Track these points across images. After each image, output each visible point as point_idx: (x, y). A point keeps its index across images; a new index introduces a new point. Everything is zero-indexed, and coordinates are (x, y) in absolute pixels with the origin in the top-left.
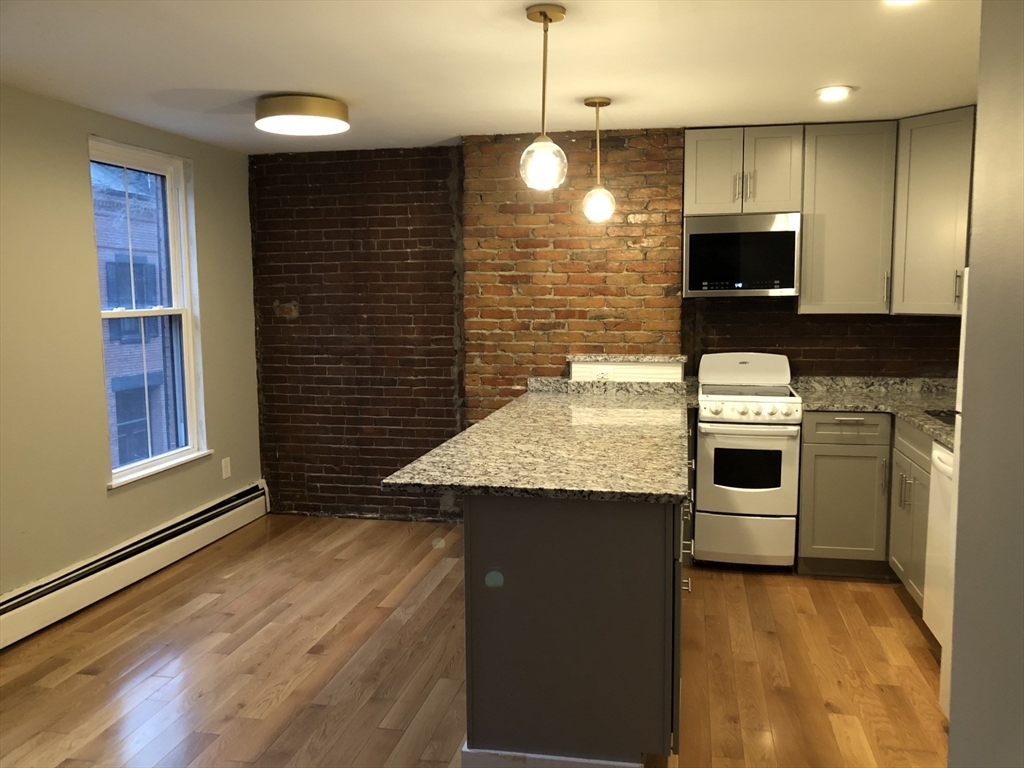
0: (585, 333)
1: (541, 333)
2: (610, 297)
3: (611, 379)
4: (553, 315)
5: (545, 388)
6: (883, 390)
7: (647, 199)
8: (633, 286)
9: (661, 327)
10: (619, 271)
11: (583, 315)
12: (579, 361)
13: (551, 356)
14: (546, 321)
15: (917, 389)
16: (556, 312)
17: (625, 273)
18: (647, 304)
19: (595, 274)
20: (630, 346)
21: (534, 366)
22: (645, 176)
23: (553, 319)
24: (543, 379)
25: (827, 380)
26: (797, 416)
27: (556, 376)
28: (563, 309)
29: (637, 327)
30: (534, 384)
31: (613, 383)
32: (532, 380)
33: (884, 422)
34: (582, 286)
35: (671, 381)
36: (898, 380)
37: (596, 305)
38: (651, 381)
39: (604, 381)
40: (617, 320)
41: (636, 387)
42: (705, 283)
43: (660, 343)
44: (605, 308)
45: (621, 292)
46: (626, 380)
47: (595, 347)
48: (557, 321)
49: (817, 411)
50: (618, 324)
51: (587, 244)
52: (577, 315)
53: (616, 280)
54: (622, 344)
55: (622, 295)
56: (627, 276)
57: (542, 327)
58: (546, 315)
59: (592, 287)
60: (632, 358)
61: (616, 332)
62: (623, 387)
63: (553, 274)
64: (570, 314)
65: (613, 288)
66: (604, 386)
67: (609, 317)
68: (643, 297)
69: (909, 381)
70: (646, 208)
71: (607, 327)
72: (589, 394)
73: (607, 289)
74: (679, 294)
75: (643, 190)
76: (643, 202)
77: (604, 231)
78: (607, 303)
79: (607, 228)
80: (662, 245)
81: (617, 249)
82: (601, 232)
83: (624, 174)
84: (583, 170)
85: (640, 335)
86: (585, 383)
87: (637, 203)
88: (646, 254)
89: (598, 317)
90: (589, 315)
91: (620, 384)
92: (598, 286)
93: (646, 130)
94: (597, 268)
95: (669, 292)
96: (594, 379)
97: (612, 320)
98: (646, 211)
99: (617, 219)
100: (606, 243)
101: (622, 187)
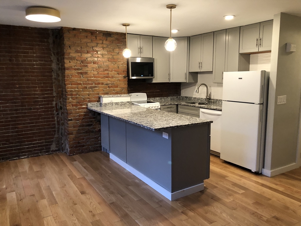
0: (104, 89)
1: (91, 89)
2: (109, 79)
3: (114, 102)
4: (94, 84)
5: (93, 106)
6: (164, 100)
7: (118, 52)
8: (116, 76)
9: (123, 87)
10: (112, 71)
11: (102, 84)
12: (105, 97)
13: (94, 96)
14: (92, 86)
15: (170, 99)
16: (95, 83)
17: (113, 72)
18: (119, 80)
19: (105, 72)
20: (116, 92)
21: (89, 99)
22: (117, 45)
23: (94, 85)
24: (93, 103)
25: (153, 99)
26: (159, 107)
27: (96, 102)
28: (97, 82)
29: (117, 87)
30: (90, 105)
31: (114, 103)
32: (89, 103)
33: (175, 106)
34: (102, 75)
35: (128, 101)
36: (166, 97)
37: (106, 81)
38: (123, 101)
39: (112, 102)
40: (112, 85)
41: (120, 103)
42: (135, 75)
43: (123, 91)
44: (108, 82)
45: (112, 77)
46: (117, 102)
47: (106, 93)
48: (95, 86)
49: (164, 105)
50: (112, 86)
51: (103, 64)
52: (101, 84)
53: (111, 73)
54: (113, 92)
56: (114, 73)
57: (91, 88)
58: (92, 84)
59: (105, 76)
60: (119, 95)
61: (112, 88)
62: (117, 104)
63: (93, 72)
64: (99, 84)
65: (110, 76)
66: (112, 104)
67: (109, 84)
68: (118, 79)
69: (168, 97)
70: (118, 54)
71: (109, 87)
72: (108, 106)
74: (127, 78)
75: (117, 49)
76: (117, 52)
77: (107, 60)
78: (109, 80)
79: (108, 59)
80: (122, 64)
81: (111, 65)
82: (106, 60)
83: (112, 44)
84: (101, 42)
85: (118, 89)
86: (107, 103)
87: (115, 52)
88: (118, 67)
89: (107, 84)
90: (104, 84)
91: (116, 103)
92: (106, 75)
93: (117, 32)
94: (106, 70)
95: (125, 77)
96: (109, 102)
97: (110, 85)
98: (118, 55)
99: (111, 56)
100: (108, 63)
101: (111, 48)
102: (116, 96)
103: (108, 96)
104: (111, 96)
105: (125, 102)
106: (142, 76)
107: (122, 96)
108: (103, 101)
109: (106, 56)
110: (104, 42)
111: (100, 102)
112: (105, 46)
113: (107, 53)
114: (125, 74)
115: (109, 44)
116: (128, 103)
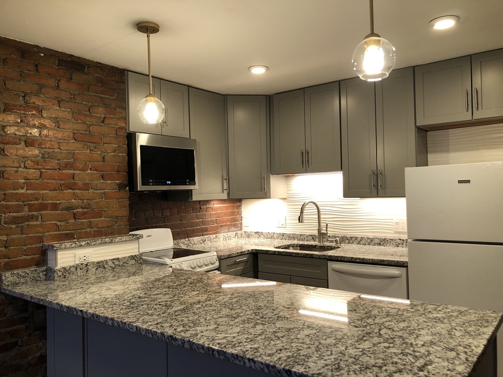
0: (58, 223)
1: (14, 226)
2: (77, 191)
3: (91, 260)
4: (26, 208)
5: (22, 280)
7: (103, 116)
8: (96, 182)
9: (117, 214)
10: (84, 169)
11: (55, 207)
12: (66, 248)
13: (25, 248)
14: (20, 214)
16: (29, 205)
17: (89, 171)
18: (107, 196)
19: (65, 171)
20: (94, 231)
21: (6, 260)
22: (101, 98)
23: (26, 212)
24: (20, 271)
26: (217, 264)
27: (30, 266)
28: (36, 202)
29: (99, 215)
30: (11, 279)
31: (93, 263)
32: (8, 274)
33: (251, 258)
34: (54, 181)
35: (133, 254)
37: (66, 197)
38: (120, 256)
39: (85, 263)
40: (84, 210)
41: (110, 263)
42: (151, 181)
43: (116, 227)
44: (73, 200)
45: (86, 187)
46: (102, 259)
47: (67, 234)
48: (30, 213)
49: (227, 258)
50: (85, 213)
51: (56, 146)
52: (49, 207)
53: (82, 176)
54: (88, 230)
55: (88, 190)
56: (91, 174)
57: (15, 221)
58: (19, 209)
59: (62, 182)
60: (107, 240)
61: (84, 221)
62: (100, 265)
64: (44, 207)
65: (80, 183)
66: (85, 267)
67: (77, 207)
68: (103, 191)
70: (103, 122)
71: (75, 216)
72: (74, 277)
73: (75, 184)
74: (128, 188)
75: (101, 109)
76: (100, 117)
77: (72, 136)
78: (76, 196)
79: (74, 134)
80: (115, 151)
81: (83, 152)
82: (69, 136)
83: (86, 93)
84: (52, 82)
85: (102, 221)
86: (71, 267)
87: (96, 117)
88: (104, 157)
89: (68, 209)
90: (61, 207)
91: (98, 263)
92: (67, 181)
93: (99, 63)
94: (67, 166)
95: (121, 187)
96: (78, 262)
97: (80, 210)
98: (102, 124)
99: (81, 127)
100: (73, 146)
101: (84, 103)
102: (100, 242)
103: (73, 246)
104: (83, 243)
105: (125, 258)
106: (169, 184)
107: (117, 240)
108: (59, 262)
109: (66, 126)
110: (63, 84)
111: (47, 264)
112: (64, 96)
113: (69, 117)
114: (121, 179)
115: (77, 92)
116: (133, 262)
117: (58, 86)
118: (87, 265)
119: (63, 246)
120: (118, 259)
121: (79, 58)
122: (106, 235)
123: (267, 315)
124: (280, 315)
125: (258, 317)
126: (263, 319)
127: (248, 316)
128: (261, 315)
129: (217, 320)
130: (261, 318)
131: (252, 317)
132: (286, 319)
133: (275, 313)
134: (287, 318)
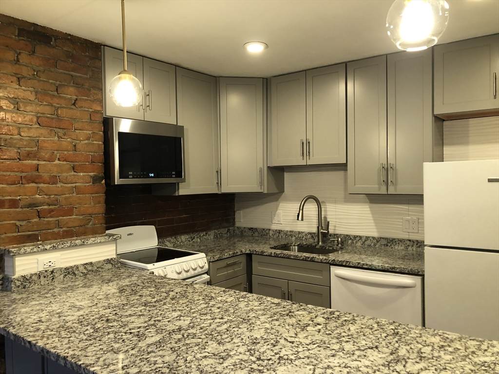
0: (18, 223)
2: (42, 185)
3: (58, 265)
7: (75, 97)
8: (65, 174)
9: (90, 211)
10: (51, 160)
11: (14, 204)
12: (25, 254)
17: (57, 162)
18: (78, 191)
19: (27, 161)
20: (64, 231)
22: (72, 76)
25: (173, 240)
29: (69, 212)
31: (61, 269)
34: (12, 174)
35: (109, 258)
37: (28, 192)
39: (51, 269)
40: (51, 207)
41: (81, 269)
43: (89, 226)
44: (38, 196)
45: (54, 180)
46: (72, 264)
47: (29, 236)
49: (218, 260)
50: (52, 211)
51: (16, 132)
52: (7, 205)
53: (48, 168)
54: (56, 230)
55: (55, 183)
56: (59, 165)
59: (23, 174)
60: (78, 242)
61: (51, 219)
62: (70, 272)
65: (46, 176)
66: (50, 274)
67: (42, 204)
68: (74, 185)
70: (74, 104)
71: (39, 215)
73: (40, 177)
74: (104, 181)
75: (71, 89)
76: (70, 99)
77: (35, 120)
78: (40, 191)
79: (38, 118)
80: (88, 139)
81: (49, 140)
82: (31, 120)
83: (52, 70)
84: (11, 55)
85: (74, 219)
86: (32, 275)
87: (65, 99)
88: (75, 146)
89: (31, 206)
90: (21, 204)
91: (66, 269)
92: (30, 174)
93: (70, 35)
94: (29, 156)
95: (95, 180)
96: (41, 269)
97: (46, 207)
98: (73, 107)
99: (47, 110)
100: (35, 132)
101: (51, 81)
102: (69, 245)
103: (35, 250)
104: (48, 247)
105: (99, 262)
106: (152, 177)
107: (90, 242)
108: (17, 269)
109: (29, 108)
110: (24, 58)
111: (3, 271)
112: (25, 72)
113: (32, 97)
114: (97, 170)
115: (41, 68)
116: (110, 266)
117: (18, 60)
118: (52, 272)
119: (22, 251)
120: (91, 263)
121: (44, 28)
122: (78, 235)
123: (265, 355)
124: (282, 355)
125: (254, 359)
126: (260, 362)
127: (241, 357)
128: (257, 353)
129: (200, 363)
130: (259, 359)
131: (245, 358)
132: (290, 362)
133: (275, 352)
134: (291, 360)
